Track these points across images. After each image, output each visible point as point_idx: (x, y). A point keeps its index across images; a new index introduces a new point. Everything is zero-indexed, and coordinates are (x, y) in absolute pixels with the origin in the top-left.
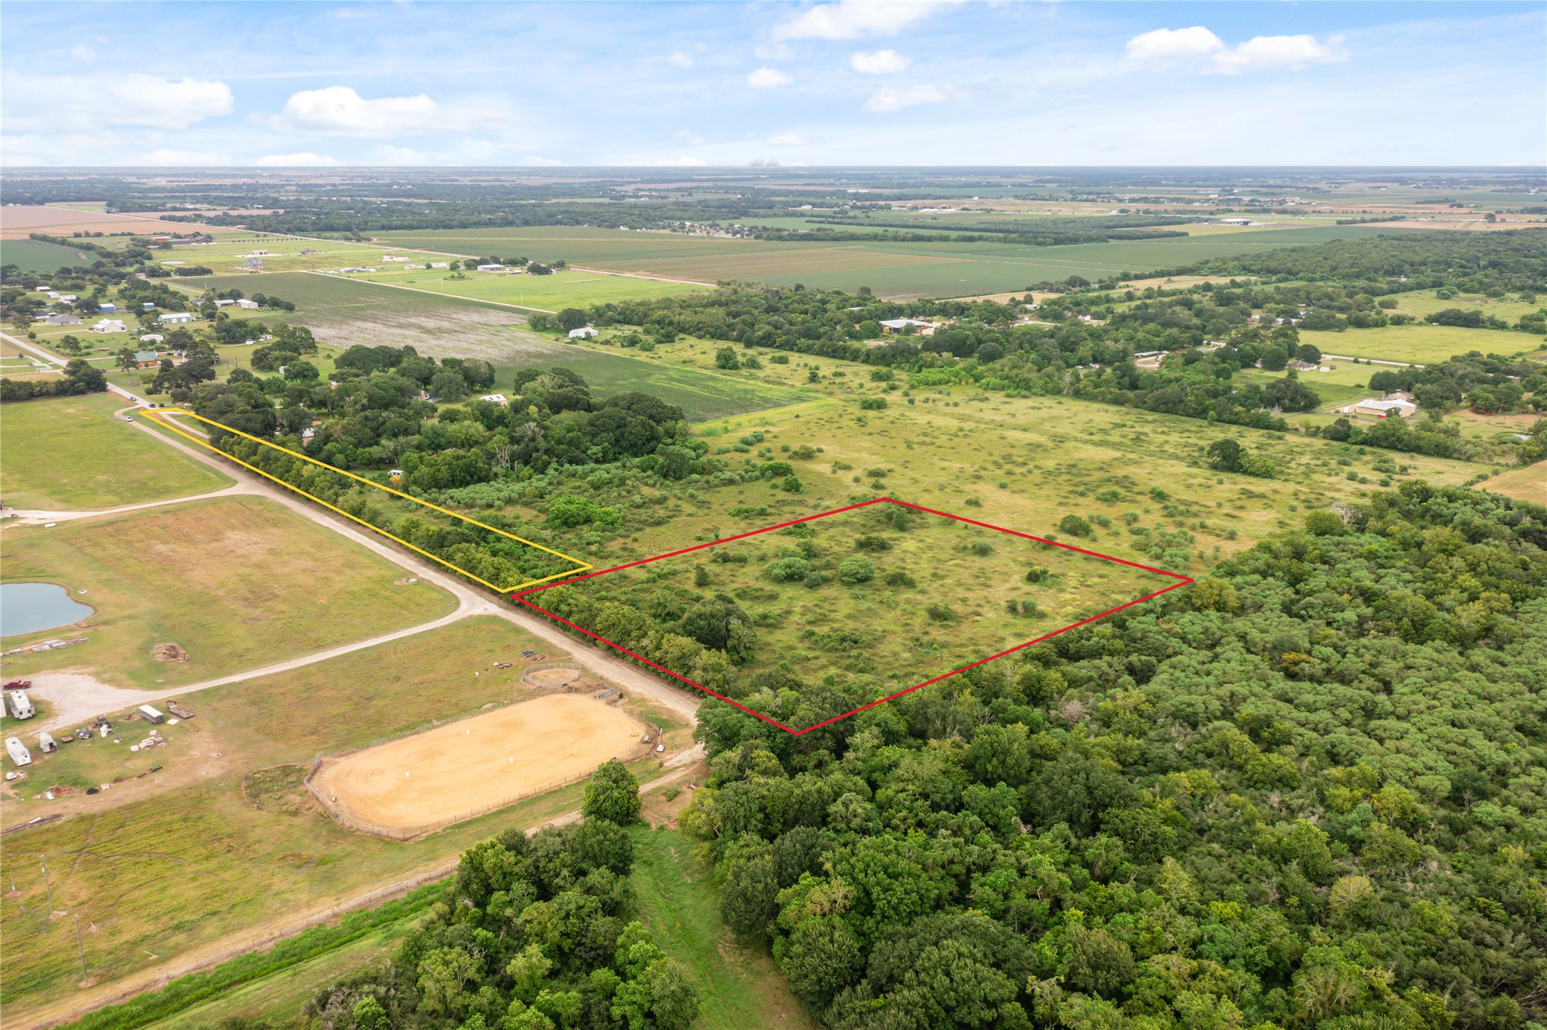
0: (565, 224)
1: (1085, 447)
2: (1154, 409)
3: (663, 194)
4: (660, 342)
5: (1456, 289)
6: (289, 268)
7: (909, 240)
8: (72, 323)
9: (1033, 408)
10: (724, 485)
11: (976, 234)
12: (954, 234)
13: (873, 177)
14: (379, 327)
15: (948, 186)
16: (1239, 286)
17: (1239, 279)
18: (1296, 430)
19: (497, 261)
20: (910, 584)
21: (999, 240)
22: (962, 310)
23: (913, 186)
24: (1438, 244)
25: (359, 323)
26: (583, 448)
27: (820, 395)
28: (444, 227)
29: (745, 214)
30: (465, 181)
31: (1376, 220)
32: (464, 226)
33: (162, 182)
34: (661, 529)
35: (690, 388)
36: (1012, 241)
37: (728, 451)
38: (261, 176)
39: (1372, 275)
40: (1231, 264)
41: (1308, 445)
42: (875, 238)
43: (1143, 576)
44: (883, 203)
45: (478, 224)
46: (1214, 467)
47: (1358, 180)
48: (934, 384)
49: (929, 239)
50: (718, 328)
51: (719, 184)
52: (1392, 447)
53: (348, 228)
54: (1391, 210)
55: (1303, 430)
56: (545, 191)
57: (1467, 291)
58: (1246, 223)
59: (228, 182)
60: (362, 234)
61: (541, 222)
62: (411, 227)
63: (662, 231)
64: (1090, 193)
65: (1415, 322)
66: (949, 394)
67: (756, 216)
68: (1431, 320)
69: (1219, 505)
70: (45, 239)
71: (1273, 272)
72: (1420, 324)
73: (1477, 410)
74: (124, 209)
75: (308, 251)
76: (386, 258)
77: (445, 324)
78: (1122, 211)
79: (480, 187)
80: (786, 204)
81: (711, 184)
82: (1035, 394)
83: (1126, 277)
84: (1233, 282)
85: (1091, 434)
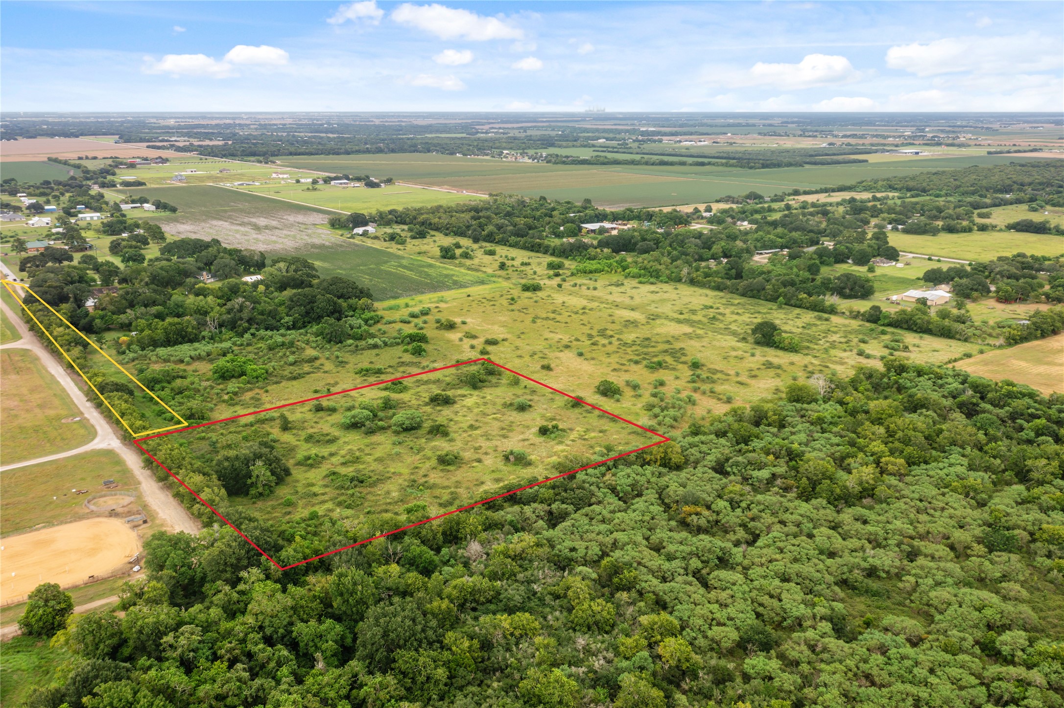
0: (420, 152)
1: (669, 323)
2: (743, 295)
3: (506, 131)
4: (413, 238)
5: (1043, 204)
6: (203, 182)
7: (656, 165)
8: (18, 219)
9: (652, 292)
10: (369, 348)
11: (706, 160)
12: (690, 160)
13: (667, 119)
14: (226, 224)
15: (716, 126)
16: (878, 200)
17: (879, 195)
18: (843, 313)
19: (348, 179)
20: (446, 434)
21: (722, 165)
22: (650, 217)
23: (692, 126)
24: (1052, 169)
25: (215, 222)
26: (278, 318)
27: (500, 280)
28: (333, 154)
29: (552, 145)
30: (377, 122)
31: (1019, 151)
32: (348, 153)
33: (172, 122)
34: (294, 383)
35: (408, 273)
36: (732, 166)
37: (394, 322)
38: (242, 119)
39: (984, 192)
40: (880, 183)
41: (845, 326)
42: (633, 162)
43: (634, 432)
44: (657, 138)
45: (358, 152)
46: (758, 343)
47: (1025, 122)
48: (591, 272)
49: (672, 164)
50: (460, 227)
51: (552, 124)
52: (909, 329)
53: (264, 154)
54: (1035, 143)
55: (848, 313)
56: (428, 129)
57: (1054, 205)
58: (917, 153)
59: (214, 122)
60: (271, 158)
61: (402, 150)
62: (311, 154)
63: (486, 157)
64: (816, 131)
65: (998, 228)
66: (596, 281)
67: (560, 147)
68: (1011, 227)
69: (737, 374)
70: (56, 161)
71: (909, 189)
72: (1001, 230)
73: (1000, 300)
74: (128, 141)
75: (224, 170)
76: (274, 175)
77: (274, 223)
78: (830, 144)
79: (385, 126)
80: (588, 138)
81: (547, 124)
82: (661, 281)
83: (796, 193)
84: (874, 197)
85: (681, 314)
